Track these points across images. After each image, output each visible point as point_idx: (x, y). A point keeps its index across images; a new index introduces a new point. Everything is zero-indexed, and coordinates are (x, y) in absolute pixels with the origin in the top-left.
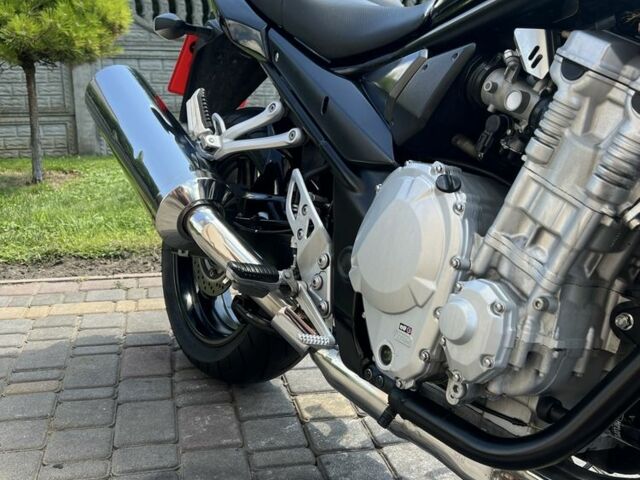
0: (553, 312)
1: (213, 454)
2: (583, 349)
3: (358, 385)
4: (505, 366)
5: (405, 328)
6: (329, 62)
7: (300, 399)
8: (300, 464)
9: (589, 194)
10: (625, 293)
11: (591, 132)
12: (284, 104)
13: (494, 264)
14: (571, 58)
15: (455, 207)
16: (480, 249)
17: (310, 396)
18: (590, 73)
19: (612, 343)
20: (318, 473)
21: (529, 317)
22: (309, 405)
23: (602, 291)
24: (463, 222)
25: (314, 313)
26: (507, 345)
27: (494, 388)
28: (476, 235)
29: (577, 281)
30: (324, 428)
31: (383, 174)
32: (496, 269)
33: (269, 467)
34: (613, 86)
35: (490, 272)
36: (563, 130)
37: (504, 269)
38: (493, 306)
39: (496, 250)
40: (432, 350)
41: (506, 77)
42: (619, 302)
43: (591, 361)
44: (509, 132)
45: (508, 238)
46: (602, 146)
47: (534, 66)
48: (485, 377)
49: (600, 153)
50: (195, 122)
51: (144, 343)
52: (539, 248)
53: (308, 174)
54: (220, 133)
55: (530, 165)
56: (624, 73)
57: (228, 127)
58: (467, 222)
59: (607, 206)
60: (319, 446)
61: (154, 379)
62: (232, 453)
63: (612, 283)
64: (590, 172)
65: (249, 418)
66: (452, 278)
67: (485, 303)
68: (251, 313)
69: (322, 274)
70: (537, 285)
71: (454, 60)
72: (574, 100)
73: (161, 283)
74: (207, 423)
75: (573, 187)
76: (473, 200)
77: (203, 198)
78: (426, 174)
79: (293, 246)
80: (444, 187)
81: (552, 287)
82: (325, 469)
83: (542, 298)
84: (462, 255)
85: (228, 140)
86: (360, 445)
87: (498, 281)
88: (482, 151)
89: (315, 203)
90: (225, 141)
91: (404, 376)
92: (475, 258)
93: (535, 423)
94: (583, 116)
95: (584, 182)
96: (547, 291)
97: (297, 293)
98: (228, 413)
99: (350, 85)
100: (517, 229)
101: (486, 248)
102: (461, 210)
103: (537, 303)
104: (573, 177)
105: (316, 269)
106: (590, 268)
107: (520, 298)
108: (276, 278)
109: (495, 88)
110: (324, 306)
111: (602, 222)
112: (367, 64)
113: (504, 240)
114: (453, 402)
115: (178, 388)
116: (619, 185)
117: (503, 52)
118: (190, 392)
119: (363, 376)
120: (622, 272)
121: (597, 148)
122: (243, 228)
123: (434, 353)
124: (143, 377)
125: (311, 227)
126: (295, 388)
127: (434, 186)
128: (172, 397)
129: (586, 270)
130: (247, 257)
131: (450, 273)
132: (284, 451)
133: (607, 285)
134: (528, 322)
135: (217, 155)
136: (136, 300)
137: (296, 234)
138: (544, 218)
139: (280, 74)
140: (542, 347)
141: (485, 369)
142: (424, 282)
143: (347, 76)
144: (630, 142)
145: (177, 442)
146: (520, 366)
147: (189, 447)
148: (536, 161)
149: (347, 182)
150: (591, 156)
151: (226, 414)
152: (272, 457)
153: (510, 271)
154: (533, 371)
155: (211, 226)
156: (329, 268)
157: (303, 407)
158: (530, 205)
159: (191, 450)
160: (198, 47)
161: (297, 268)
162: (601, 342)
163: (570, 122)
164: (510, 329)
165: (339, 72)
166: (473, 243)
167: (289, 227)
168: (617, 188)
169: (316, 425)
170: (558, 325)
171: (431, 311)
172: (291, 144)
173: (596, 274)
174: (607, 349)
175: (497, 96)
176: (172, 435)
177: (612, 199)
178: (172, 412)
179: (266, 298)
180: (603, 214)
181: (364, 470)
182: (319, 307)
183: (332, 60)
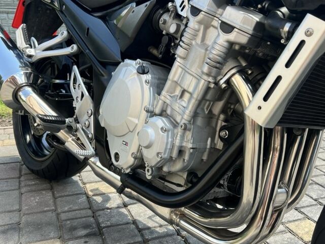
0: (189, 130)
1: (39, 215)
2: (206, 148)
3: (109, 174)
4: (169, 157)
5: (125, 143)
6: (90, 10)
7: (88, 186)
8: (85, 217)
9: (203, 73)
10: (225, 121)
11: (204, 42)
12: (68, 32)
13: (164, 109)
14: (194, 5)
15: (146, 81)
16: (158, 102)
17: (93, 184)
18: (203, 13)
19: (220, 145)
20: (94, 221)
21: (179, 134)
22: (92, 188)
23: (214, 121)
24: (150, 89)
25: (85, 140)
26: (169, 147)
27: (165, 169)
28: (156, 95)
29: (201, 115)
30: (99, 199)
31: (115, 67)
32: (165, 111)
33: (69, 220)
34: (214, 19)
35: (162, 114)
36: (192, 41)
37: (169, 112)
38: (162, 129)
39: (165, 102)
40: (137, 153)
41: (170, 16)
42: (223, 125)
43: (210, 153)
44: (173, 44)
45: (170, 96)
46: (209, 49)
47: (182, 10)
48: (160, 164)
49: (208, 52)
50: (20, 42)
51: (6, 162)
52: (183, 100)
53: (81, 68)
54: (35, 47)
55: (178, 59)
56: (218, 12)
57: (39, 44)
58: (151, 89)
59: (211, 78)
60: (95, 208)
61: (10, 180)
62: (50, 214)
63: (219, 116)
64: (203, 61)
65: (60, 197)
66: (145, 117)
67: (158, 127)
68: (56, 142)
69: (89, 120)
70: (182, 118)
71: (146, 8)
72: (197, 27)
73: (13, 132)
74: (37, 200)
75: (196, 69)
76: (155, 78)
77: (26, 82)
78: (133, 66)
79: (74, 106)
80: (141, 72)
81: (189, 118)
82: (97, 219)
83: (184, 124)
84: (149, 105)
85: (39, 51)
86: (117, 206)
87: (166, 117)
88: (160, 54)
89: (85, 83)
90: (37, 52)
91: (125, 167)
92: (156, 106)
93: (187, 185)
94: (201, 34)
95: (201, 67)
96: (186, 120)
97: (77, 130)
98: (48, 195)
99: (100, 22)
100: (174, 91)
101: (160, 102)
102: (148, 83)
103: (182, 126)
104: (196, 65)
105: (86, 117)
106: (207, 109)
107: (175, 125)
108: (64, 122)
109: (165, 22)
110: (90, 136)
111: (209, 86)
112: (109, 11)
113: (168, 97)
114: (149, 178)
115: (23, 184)
116: (216, 68)
117: (168, 4)
118: (29, 185)
119: (110, 169)
120: (223, 111)
121: (206, 50)
122: (50, 98)
123: (139, 154)
124: (4, 179)
125: (83, 95)
126: (85, 181)
127: (136, 71)
128: (19, 188)
129: (206, 110)
130: (50, 112)
131: (144, 114)
132: (76, 212)
133: (216, 117)
134: (178, 136)
135: (34, 60)
136: (3, 141)
137: (75, 100)
138: (184, 85)
139: (66, 17)
140: (185, 147)
141: (159, 159)
142: (133, 119)
143: (100, 17)
144: (220, 46)
145: (20, 211)
146: (175, 157)
147: (26, 212)
148: (181, 57)
149: (100, 72)
150: (204, 54)
151: (48, 196)
152: (70, 215)
153: (171, 112)
154: (182, 160)
155: (31, 98)
156: (92, 116)
157: (89, 190)
158: (179, 79)
159: (27, 214)
160: (26, 4)
161: (77, 117)
162: (215, 144)
163: (195, 37)
164: (170, 140)
165: (95, 15)
166: (155, 99)
167: (72, 97)
168: (215, 69)
169: (95, 198)
170: (192, 136)
171: (136, 134)
172: (72, 53)
173: (210, 112)
174: (218, 148)
175: (167, 26)
176: (18, 207)
177: (213, 75)
178: (18, 196)
179: (60, 132)
180: (210, 82)
181: (117, 218)
182: (88, 137)
183: (92, 9)
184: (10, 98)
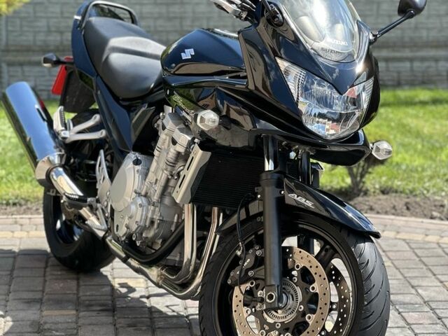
0: (157, 207)
1: (61, 295)
2: (173, 222)
4: (143, 225)
5: (122, 217)
8: (104, 300)
13: (147, 192)
16: (144, 187)
17: (123, 279)
20: (112, 303)
22: (120, 282)
24: (139, 177)
25: (102, 217)
26: (143, 218)
27: (144, 235)
28: (143, 181)
30: (124, 290)
33: (88, 300)
35: (146, 196)
36: (162, 146)
39: (147, 187)
54: (70, 129)
59: (168, 172)
60: (117, 296)
61: (35, 269)
62: (71, 296)
65: (84, 285)
66: (134, 196)
67: (138, 204)
69: (107, 200)
76: (144, 169)
77: (59, 163)
79: (97, 187)
80: (135, 163)
84: (138, 188)
90: (71, 134)
91: (122, 236)
92: (142, 190)
96: (156, 200)
97: (97, 209)
98: (73, 283)
102: (139, 172)
105: (105, 198)
108: (86, 201)
110: (107, 214)
115: (48, 273)
116: (171, 166)
117: (161, 113)
118: (55, 275)
124: (28, 268)
125: (104, 178)
127: (132, 163)
128: (44, 276)
132: (98, 296)
134: (151, 211)
135: (67, 141)
136: (28, 232)
137: (98, 181)
140: (155, 219)
141: (137, 227)
142: (127, 198)
145: (43, 291)
146: (148, 226)
147: (49, 293)
154: (153, 228)
157: (116, 283)
161: (98, 198)
164: (144, 213)
166: (142, 184)
169: (120, 289)
178: (43, 281)
179: (82, 210)
180: (168, 175)
184: (44, 177)
